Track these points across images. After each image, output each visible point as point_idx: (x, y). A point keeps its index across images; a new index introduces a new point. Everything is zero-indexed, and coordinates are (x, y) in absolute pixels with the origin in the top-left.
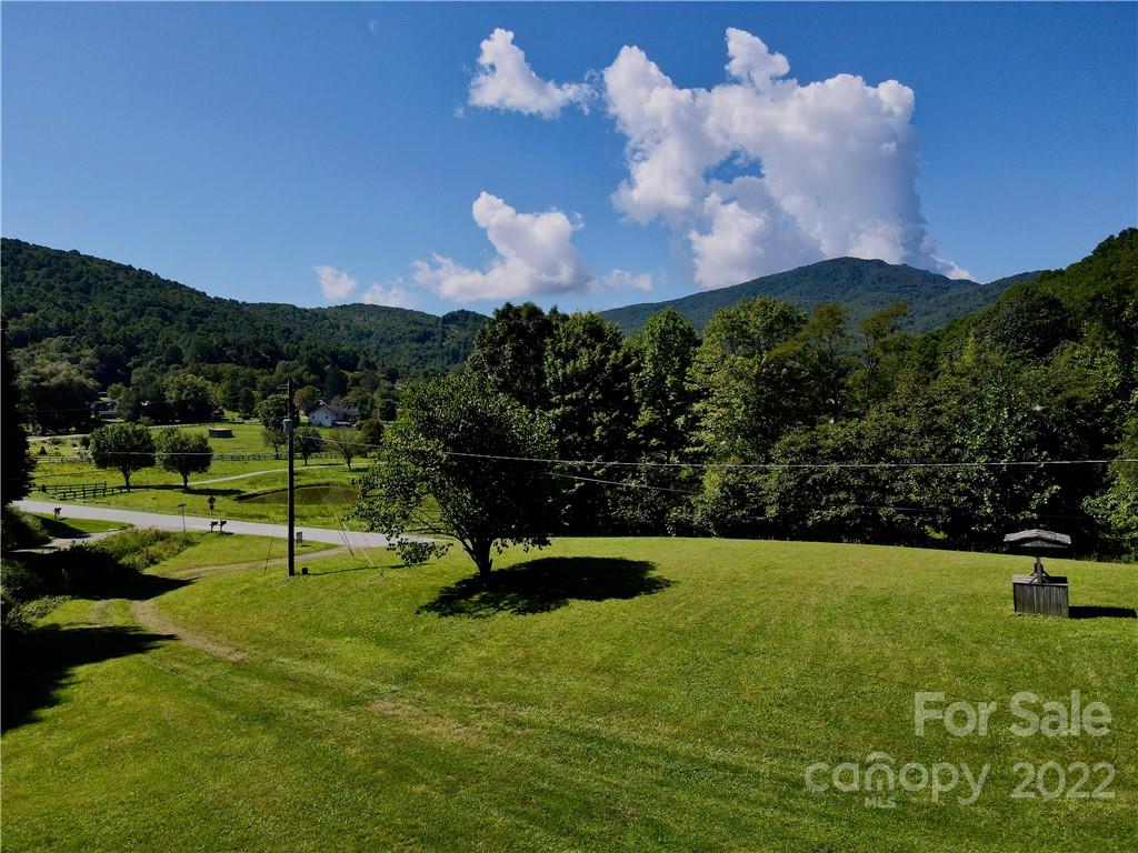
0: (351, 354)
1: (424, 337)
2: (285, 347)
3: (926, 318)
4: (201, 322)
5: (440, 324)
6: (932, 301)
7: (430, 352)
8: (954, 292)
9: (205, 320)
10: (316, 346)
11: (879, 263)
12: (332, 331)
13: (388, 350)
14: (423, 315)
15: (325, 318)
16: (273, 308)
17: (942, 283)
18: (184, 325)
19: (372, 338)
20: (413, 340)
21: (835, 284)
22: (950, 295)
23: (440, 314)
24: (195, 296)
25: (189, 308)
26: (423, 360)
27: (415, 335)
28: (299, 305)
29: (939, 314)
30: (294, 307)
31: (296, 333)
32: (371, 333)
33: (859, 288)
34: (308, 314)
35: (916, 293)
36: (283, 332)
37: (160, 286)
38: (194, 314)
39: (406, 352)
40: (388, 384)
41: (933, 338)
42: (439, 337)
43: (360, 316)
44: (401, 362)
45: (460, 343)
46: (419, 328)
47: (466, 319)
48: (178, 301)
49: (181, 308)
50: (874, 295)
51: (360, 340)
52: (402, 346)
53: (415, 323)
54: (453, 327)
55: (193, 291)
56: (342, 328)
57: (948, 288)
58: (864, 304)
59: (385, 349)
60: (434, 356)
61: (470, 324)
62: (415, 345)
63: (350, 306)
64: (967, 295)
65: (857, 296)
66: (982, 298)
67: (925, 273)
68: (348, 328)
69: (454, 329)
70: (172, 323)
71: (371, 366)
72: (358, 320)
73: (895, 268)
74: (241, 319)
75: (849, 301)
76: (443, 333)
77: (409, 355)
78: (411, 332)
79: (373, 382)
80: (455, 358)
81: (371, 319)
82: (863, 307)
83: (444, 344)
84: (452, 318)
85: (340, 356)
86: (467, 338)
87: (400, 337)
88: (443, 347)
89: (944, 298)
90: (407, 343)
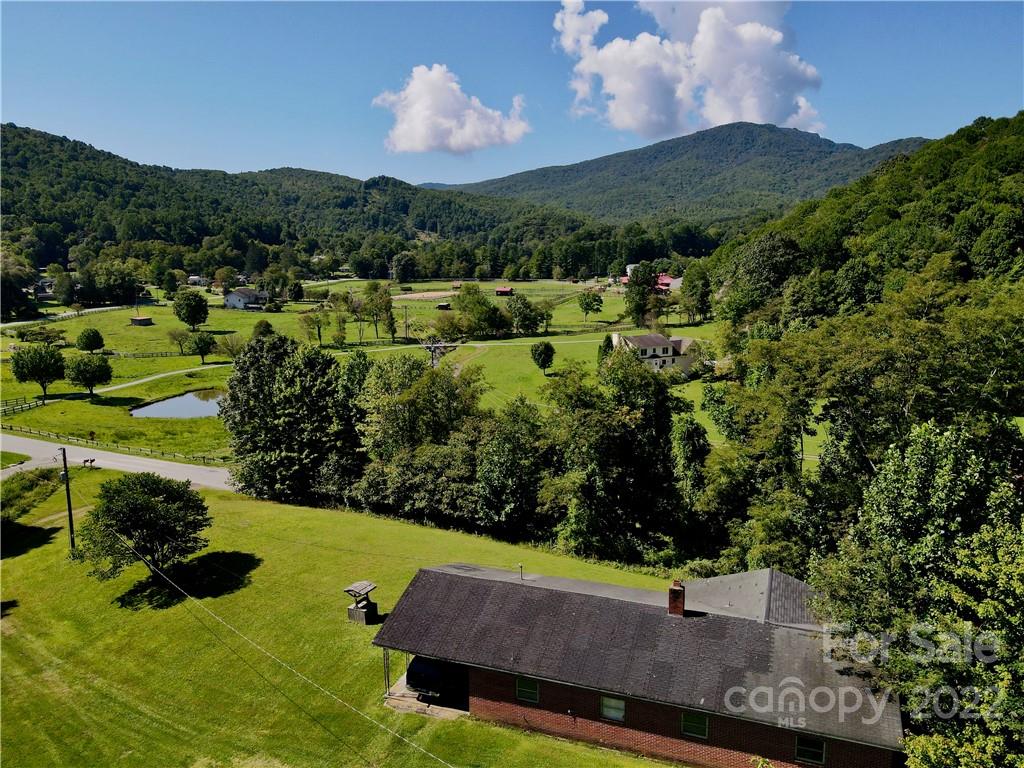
0: (274, 225)
1: (347, 203)
2: (211, 221)
3: (807, 182)
4: (134, 195)
5: (362, 189)
6: (815, 165)
7: (353, 217)
8: (837, 155)
9: (137, 193)
10: (241, 219)
11: (771, 128)
12: (260, 197)
13: (313, 216)
14: (348, 179)
15: (255, 183)
16: (205, 175)
17: (826, 147)
18: (117, 199)
19: (299, 204)
20: (337, 205)
21: (729, 148)
22: (832, 159)
23: (364, 179)
24: (128, 167)
25: (122, 181)
26: (347, 225)
27: (339, 201)
28: (230, 172)
29: (820, 178)
30: (225, 174)
31: (225, 203)
32: (297, 199)
33: (752, 151)
34: (237, 180)
35: (801, 157)
36: (212, 203)
37: (94, 159)
38: (127, 186)
39: (330, 218)
42: (360, 202)
43: (288, 180)
44: (325, 228)
45: (380, 208)
46: (342, 193)
47: (386, 184)
48: (109, 175)
49: (114, 182)
50: (762, 159)
51: (288, 205)
52: (327, 212)
53: (339, 188)
54: (374, 192)
55: (126, 162)
56: (271, 194)
57: (831, 152)
58: (754, 169)
60: (355, 221)
61: (390, 189)
62: (338, 211)
63: (279, 170)
64: (846, 160)
65: (748, 161)
66: (859, 163)
67: (813, 138)
68: (276, 193)
69: (375, 195)
70: (106, 196)
72: (287, 185)
73: (785, 132)
74: (172, 190)
75: (740, 164)
76: (365, 198)
77: (333, 220)
78: (336, 197)
79: (291, 256)
80: (375, 223)
81: (299, 183)
82: (752, 171)
83: (365, 209)
84: (374, 183)
85: (264, 228)
86: (387, 203)
87: (325, 203)
88: (364, 213)
89: (825, 163)
90: (331, 208)
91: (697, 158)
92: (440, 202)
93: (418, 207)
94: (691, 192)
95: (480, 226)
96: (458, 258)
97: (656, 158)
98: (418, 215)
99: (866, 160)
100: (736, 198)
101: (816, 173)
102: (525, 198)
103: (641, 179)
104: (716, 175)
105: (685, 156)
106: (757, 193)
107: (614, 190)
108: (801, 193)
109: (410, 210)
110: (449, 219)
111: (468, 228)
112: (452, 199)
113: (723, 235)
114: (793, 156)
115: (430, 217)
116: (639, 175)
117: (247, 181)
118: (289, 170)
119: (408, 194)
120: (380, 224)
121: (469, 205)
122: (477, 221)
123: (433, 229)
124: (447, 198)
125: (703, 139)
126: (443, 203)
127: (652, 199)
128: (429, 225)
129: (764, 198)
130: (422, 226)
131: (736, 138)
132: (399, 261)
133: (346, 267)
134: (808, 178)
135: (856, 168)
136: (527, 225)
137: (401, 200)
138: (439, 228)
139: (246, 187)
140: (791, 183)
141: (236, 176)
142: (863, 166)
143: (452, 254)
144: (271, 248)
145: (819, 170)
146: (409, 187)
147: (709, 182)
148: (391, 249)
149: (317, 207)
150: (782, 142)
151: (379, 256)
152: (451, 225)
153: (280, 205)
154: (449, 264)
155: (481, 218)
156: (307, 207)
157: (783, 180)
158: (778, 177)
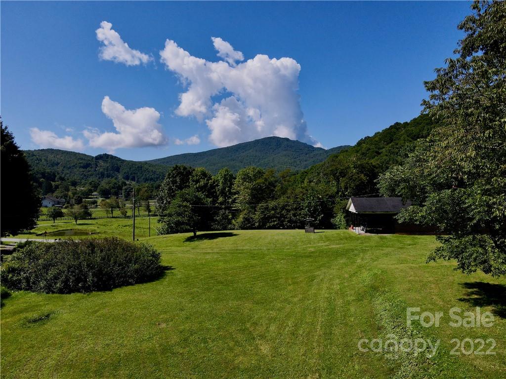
0: (52, 174)
1: (86, 166)
3: (305, 163)
5: (94, 160)
6: (307, 156)
7: (90, 173)
8: (316, 152)
10: (33, 169)
11: (287, 140)
12: (38, 162)
13: (68, 172)
14: (85, 155)
15: (33, 155)
17: (310, 149)
19: (59, 166)
20: (81, 167)
21: (270, 147)
22: (314, 153)
23: (94, 155)
26: (86, 177)
27: (82, 165)
29: (310, 161)
32: (58, 164)
33: (280, 149)
35: (301, 152)
39: (77, 173)
40: (73, 188)
41: (306, 172)
42: (94, 166)
43: (52, 155)
44: (76, 178)
45: (104, 169)
46: (84, 162)
47: (107, 158)
50: (285, 153)
51: (53, 166)
52: (75, 170)
53: (82, 159)
54: (100, 161)
56: (43, 160)
57: (314, 151)
59: (66, 171)
60: (91, 175)
61: (109, 159)
62: (82, 170)
63: (46, 150)
64: (320, 154)
65: (279, 153)
66: (326, 155)
67: (305, 145)
68: (46, 160)
69: (101, 162)
71: (62, 179)
72: (51, 157)
73: (293, 142)
75: (275, 154)
76: (96, 164)
77: (79, 174)
78: (80, 163)
79: (66, 187)
80: (102, 175)
81: (58, 156)
82: (281, 157)
83: (97, 169)
84: (100, 157)
85: (46, 175)
86: (108, 167)
87: (74, 166)
88: (96, 171)
89: (312, 155)
90: (78, 169)
91: (256, 151)
92: (136, 166)
93: (124, 170)
95: (157, 178)
97: (237, 151)
98: (125, 173)
103: (231, 160)
104: (265, 158)
105: (250, 151)
107: (219, 165)
109: (120, 170)
110: (141, 175)
111: (151, 179)
112: (142, 166)
114: (298, 151)
115: (131, 174)
116: (230, 158)
117: (29, 154)
118: (52, 150)
119: (119, 163)
120: (105, 176)
121: (151, 168)
122: (156, 176)
123: (133, 179)
124: (140, 165)
125: (258, 143)
126: (138, 167)
128: (131, 177)
130: (127, 178)
131: (273, 143)
132: (126, 189)
133: (95, 193)
134: (305, 161)
137: (116, 165)
138: (136, 179)
140: (298, 163)
143: (152, 187)
144: (53, 183)
145: (310, 158)
146: (119, 159)
147: (263, 162)
148: (119, 185)
149: (70, 168)
150: (293, 145)
151: (113, 188)
152: (142, 178)
153: (49, 166)
154: (151, 192)
155: (157, 174)
156: (64, 167)
157: (295, 161)
158: (293, 160)
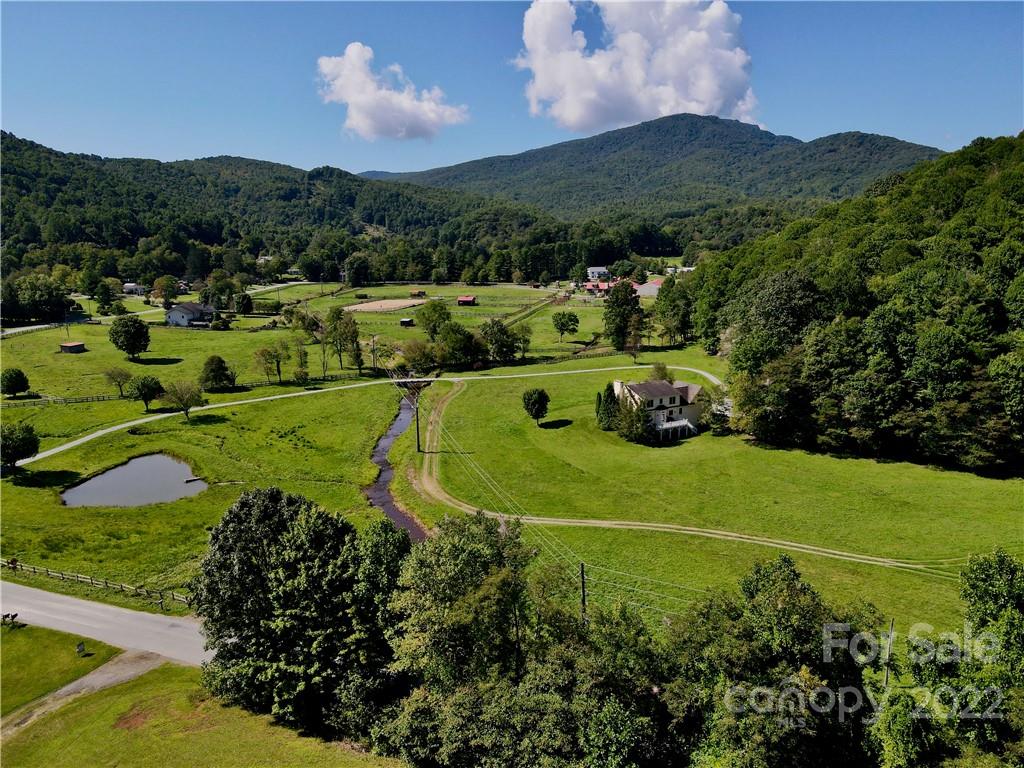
0: (215, 222)
1: (291, 195)
2: (147, 219)
3: (750, 175)
4: (60, 190)
5: (306, 180)
6: (758, 158)
7: (297, 210)
9: (64, 188)
10: (179, 216)
11: (714, 120)
13: (255, 208)
14: (289, 168)
16: (138, 164)
17: (767, 140)
18: (42, 194)
19: (239, 195)
20: (280, 197)
21: (674, 139)
22: (773, 152)
23: (308, 169)
24: (53, 158)
25: (47, 174)
26: (290, 218)
27: (282, 193)
28: (163, 161)
29: (762, 172)
30: (159, 163)
31: (160, 198)
32: (237, 190)
33: (696, 143)
34: (173, 170)
35: (744, 150)
36: (146, 197)
37: (15, 149)
38: (52, 180)
39: (273, 210)
40: (251, 258)
42: (305, 194)
43: (227, 169)
44: (269, 223)
45: (325, 200)
46: (284, 185)
47: (331, 175)
48: (33, 167)
49: (38, 174)
50: (707, 151)
51: (227, 197)
52: (269, 204)
53: (282, 179)
54: (318, 183)
55: (50, 151)
56: (209, 184)
57: (772, 145)
58: (698, 160)
59: (251, 207)
60: (300, 214)
61: (335, 179)
62: (282, 203)
63: (216, 158)
65: (692, 153)
66: (800, 157)
67: (754, 130)
68: (215, 184)
69: (319, 185)
70: (29, 191)
72: (226, 174)
74: (103, 183)
75: (686, 156)
76: (309, 190)
77: (276, 213)
78: (278, 189)
79: (235, 259)
80: (320, 216)
81: (239, 173)
82: (696, 163)
83: (310, 202)
84: (319, 174)
85: (204, 226)
86: (332, 196)
87: (267, 195)
88: (309, 205)
89: (768, 155)
90: (274, 201)
91: (643, 149)
92: (387, 194)
93: (364, 200)
94: (638, 184)
95: (429, 219)
96: (413, 260)
97: (602, 148)
98: (365, 209)
99: (807, 153)
100: (684, 190)
101: (759, 166)
102: (473, 189)
103: (588, 170)
104: (661, 166)
105: (631, 148)
106: (704, 186)
107: (562, 181)
108: (745, 186)
109: (357, 203)
110: (397, 213)
111: (418, 222)
112: (400, 191)
113: (679, 233)
114: (736, 148)
115: (378, 211)
116: (586, 166)
117: (183, 171)
118: (228, 158)
119: (354, 186)
120: (326, 217)
121: (417, 197)
122: (426, 214)
123: (381, 222)
125: (648, 130)
126: (391, 196)
127: (600, 190)
128: (376, 218)
129: (711, 191)
130: (369, 220)
131: (682, 130)
132: (351, 263)
133: (294, 269)
134: (752, 171)
135: (797, 161)
136: (480, 221)
137: (347, 192)
138: (387, 222)
139: (182, 178)
140: (735, 174)
141: (170, 166)
142: (804, 159)
143: (406, 256)
144: (214, 249)
145: (762, 163)
146: (353, 178)
147: (656, 174)
148: (341, 250)
149: (259, 199)
150: (725, 133)
151: (329, 257)
152: (399, 219)
153: (220, 197)
154: (404, 267)
155: (430, 211)
156: (249, 199)
157: (728, 173)
158: (723, 170)
